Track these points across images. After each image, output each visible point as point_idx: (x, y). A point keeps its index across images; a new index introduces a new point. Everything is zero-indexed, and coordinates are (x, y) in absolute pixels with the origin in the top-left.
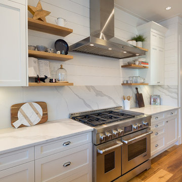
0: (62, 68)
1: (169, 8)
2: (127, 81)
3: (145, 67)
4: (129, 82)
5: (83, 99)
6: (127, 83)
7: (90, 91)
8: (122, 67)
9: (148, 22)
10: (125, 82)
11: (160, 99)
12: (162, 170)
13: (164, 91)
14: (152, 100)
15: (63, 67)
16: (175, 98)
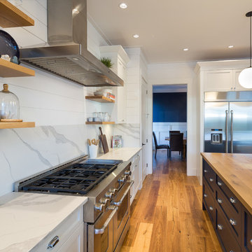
0: (8, 92)
1: (136, 36)
2: (94, 119)
3: (112, 102)
4: (97, 120)
5: (37, 151)
6: (94, 121)
7: (48, 135)
8: (87, 98)
9: (110, 45)
10: (91, 120)
11: (122, 141)
12: (141, 223)
13: (126, 130)
14: (114, 142)
15: (9, 89)
16: (137, 138)
